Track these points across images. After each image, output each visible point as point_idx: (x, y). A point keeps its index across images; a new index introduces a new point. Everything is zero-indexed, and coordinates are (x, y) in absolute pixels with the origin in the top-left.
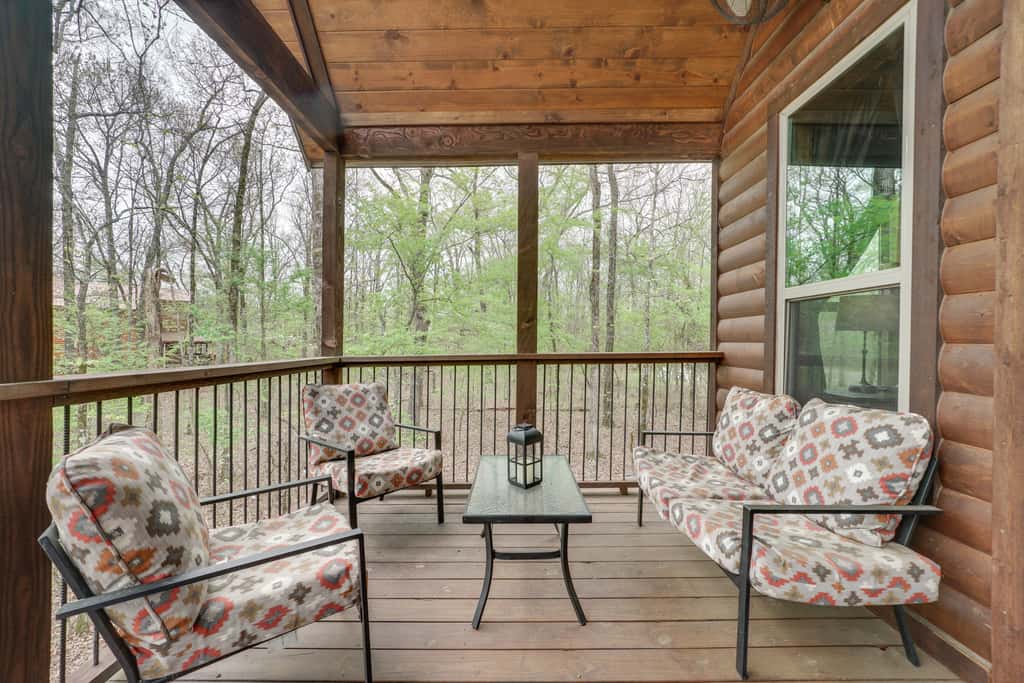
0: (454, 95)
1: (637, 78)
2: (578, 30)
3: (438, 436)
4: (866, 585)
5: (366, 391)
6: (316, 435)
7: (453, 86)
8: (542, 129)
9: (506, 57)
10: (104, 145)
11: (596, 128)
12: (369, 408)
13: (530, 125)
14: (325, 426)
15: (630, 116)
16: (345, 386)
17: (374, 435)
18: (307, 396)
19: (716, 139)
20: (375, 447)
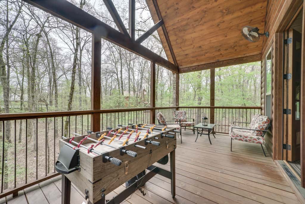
0: (197, 61)
1: (236, 50)
2: (220, 46)
3: (194, 119)
4: (248, 139)
5: (182, 112)
6: (175, 118)
7: (197, 59)
8: (215, 63)
9: (206, 53)
10: (133, 64)
11: (227, 61)
12: (183, 115)
13: (213, 63)
14: (176, 117)
15: (236, 57)
16: (179, 111)
17: (184, 119)
18: (174, 112)
19: (260, 58)
20: (184, 121)
